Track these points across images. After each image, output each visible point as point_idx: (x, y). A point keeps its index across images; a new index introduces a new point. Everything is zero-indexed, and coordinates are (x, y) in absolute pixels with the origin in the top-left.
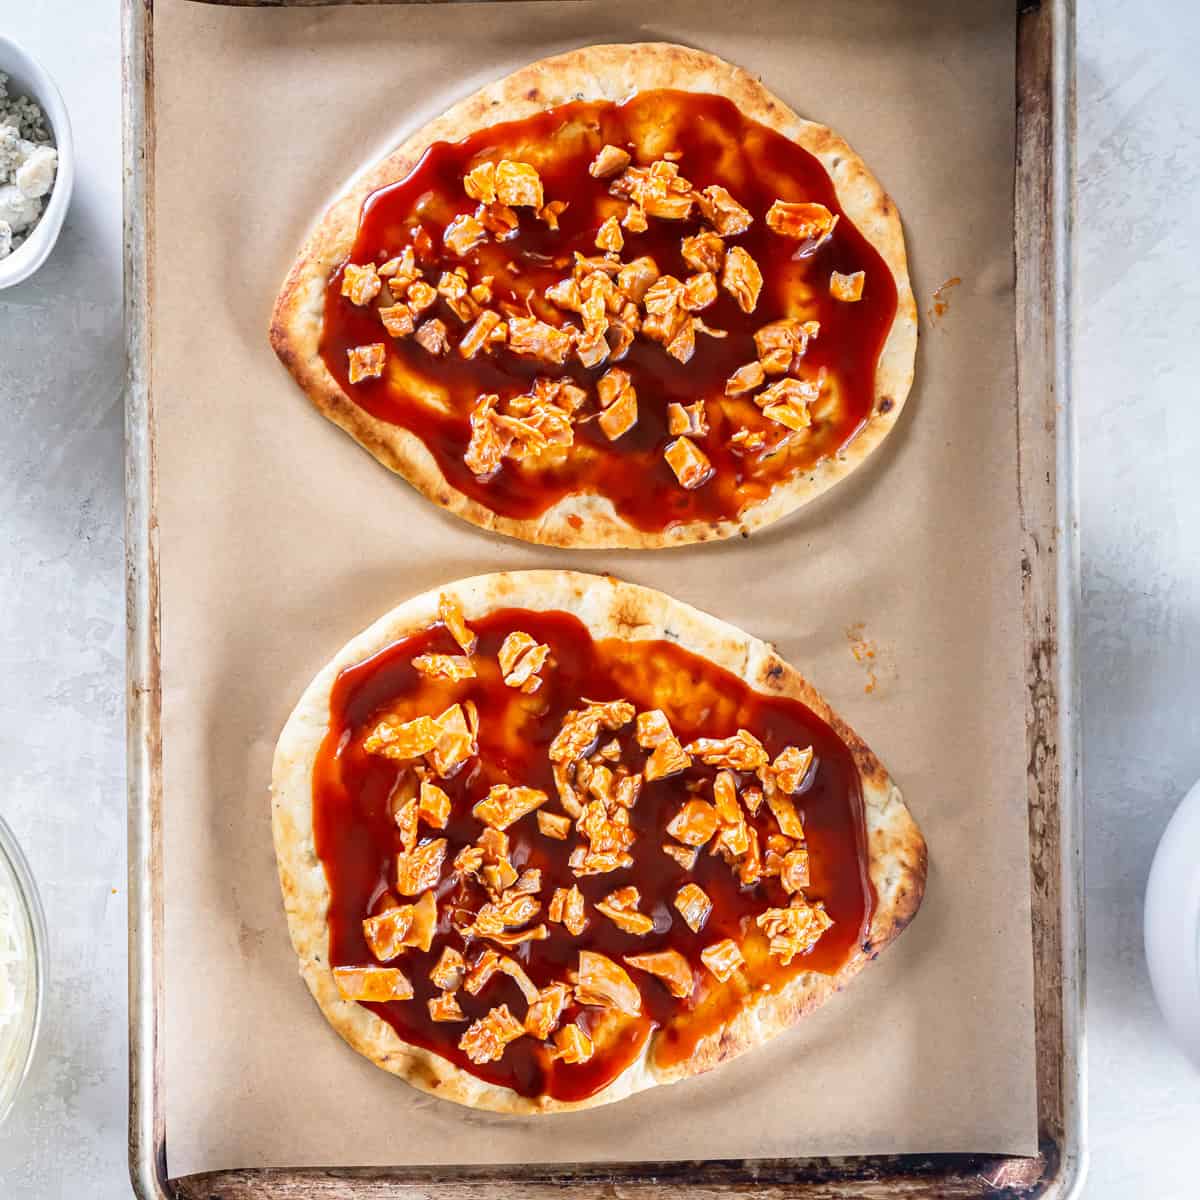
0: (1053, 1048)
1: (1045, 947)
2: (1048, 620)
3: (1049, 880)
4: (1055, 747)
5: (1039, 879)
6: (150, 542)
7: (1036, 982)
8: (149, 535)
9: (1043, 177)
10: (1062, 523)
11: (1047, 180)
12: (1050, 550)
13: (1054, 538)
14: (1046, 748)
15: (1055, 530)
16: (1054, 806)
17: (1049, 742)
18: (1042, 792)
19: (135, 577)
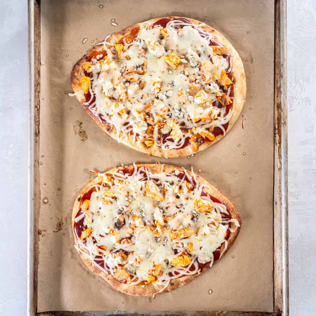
0: (36, 27)
1: (38, 54)
2: (36, 142)
3: (37, 72)
4: (35, 107)
5: (39, 72)
6: (281, 164)
7: (40, 45)
8: (281, 166)
9: (36, 263)
10: (33, 168)
11: (35, 262)
12: (35, 161)
13: (35, 164)
14: (37, 107)
15: (34, 166)
16: (35, 92)
17: (36, 109)
18: (38, 96)
19: (286, 154)
